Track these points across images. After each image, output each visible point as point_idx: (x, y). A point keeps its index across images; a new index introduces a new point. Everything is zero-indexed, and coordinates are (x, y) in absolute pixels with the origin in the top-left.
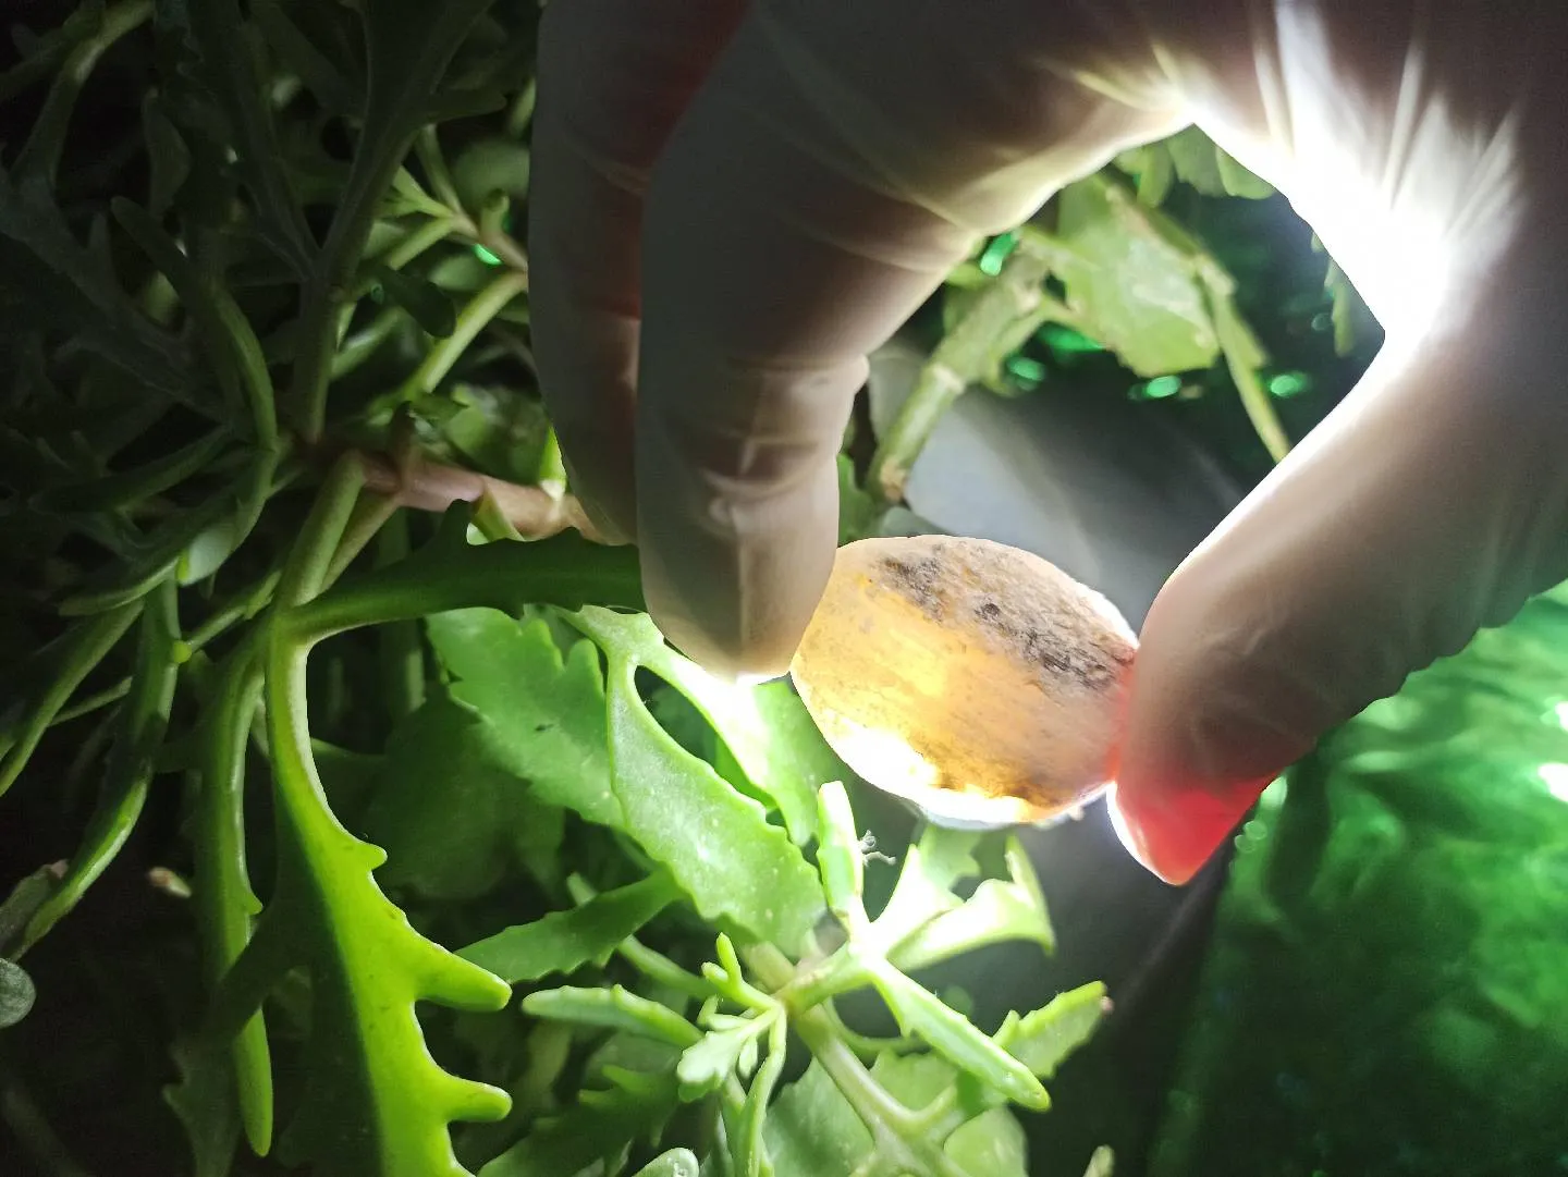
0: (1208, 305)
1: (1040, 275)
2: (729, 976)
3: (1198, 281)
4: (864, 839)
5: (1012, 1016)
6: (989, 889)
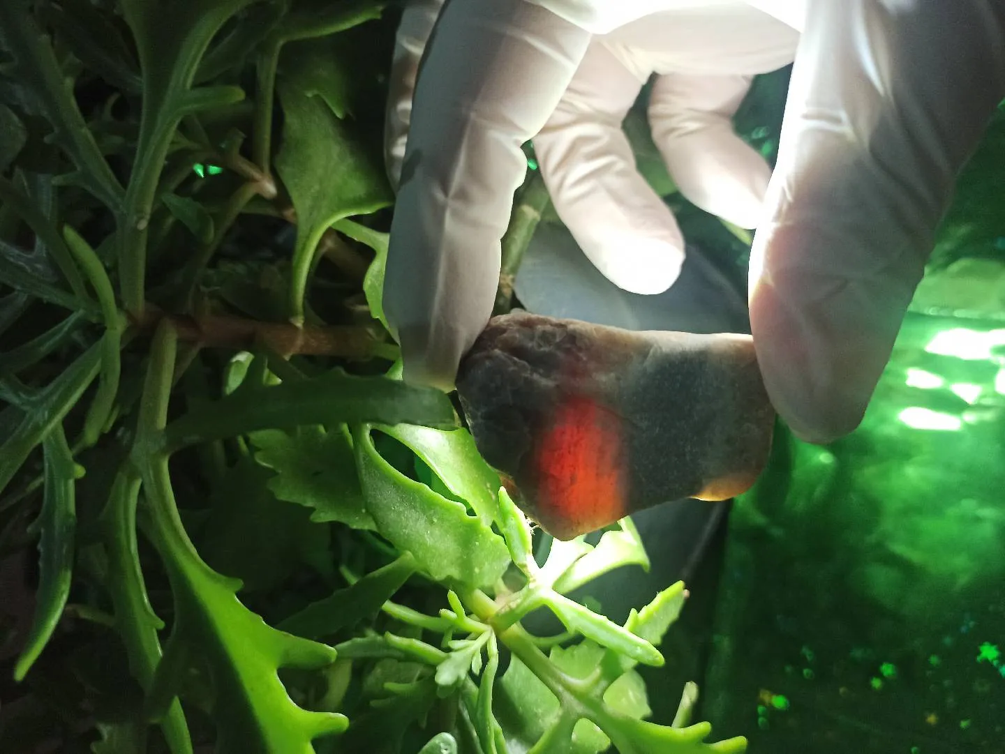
2: (458, 615)
5: (633, 611)
6: (608, 537)
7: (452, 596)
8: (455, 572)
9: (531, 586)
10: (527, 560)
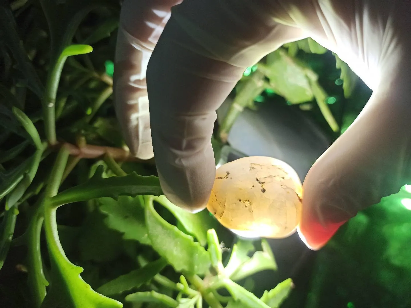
0: (310, 83)
1: (262, 77)
2: (185, 286)
3: (307, 77)
4: (221, 243)
5: (266, 292)
6: (257, 254)
7: (182, 278)
8: (186, 268)
9: (219, 276)
10: (219, 265)
